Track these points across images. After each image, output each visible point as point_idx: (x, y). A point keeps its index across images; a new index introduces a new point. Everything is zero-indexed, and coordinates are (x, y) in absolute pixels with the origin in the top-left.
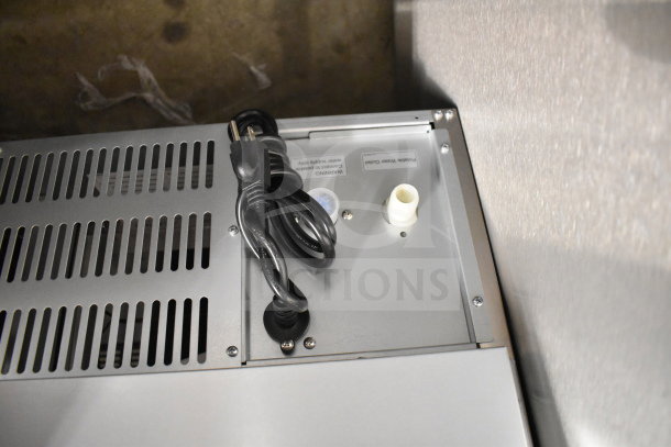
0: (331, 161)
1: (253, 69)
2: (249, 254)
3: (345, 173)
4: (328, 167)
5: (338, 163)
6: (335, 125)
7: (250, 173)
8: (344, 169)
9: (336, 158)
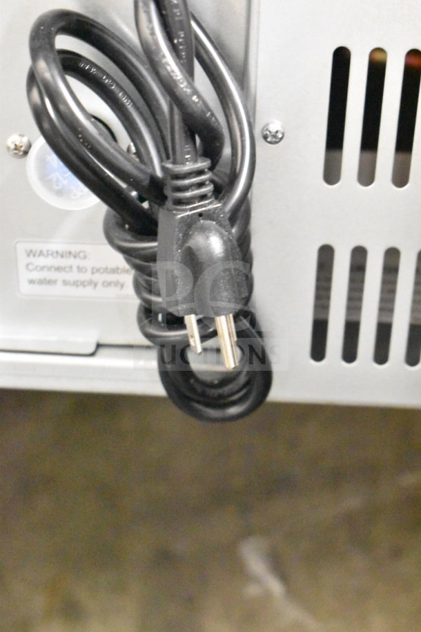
0: (50, 282)
1: (275, 586)
2: (242, 77)
3: (22, 248)
4: (58, 269)
5: (36, 275)
6: (34, 367)
7: (197, 241)
8: (23, 260)
9: (38, 289)
